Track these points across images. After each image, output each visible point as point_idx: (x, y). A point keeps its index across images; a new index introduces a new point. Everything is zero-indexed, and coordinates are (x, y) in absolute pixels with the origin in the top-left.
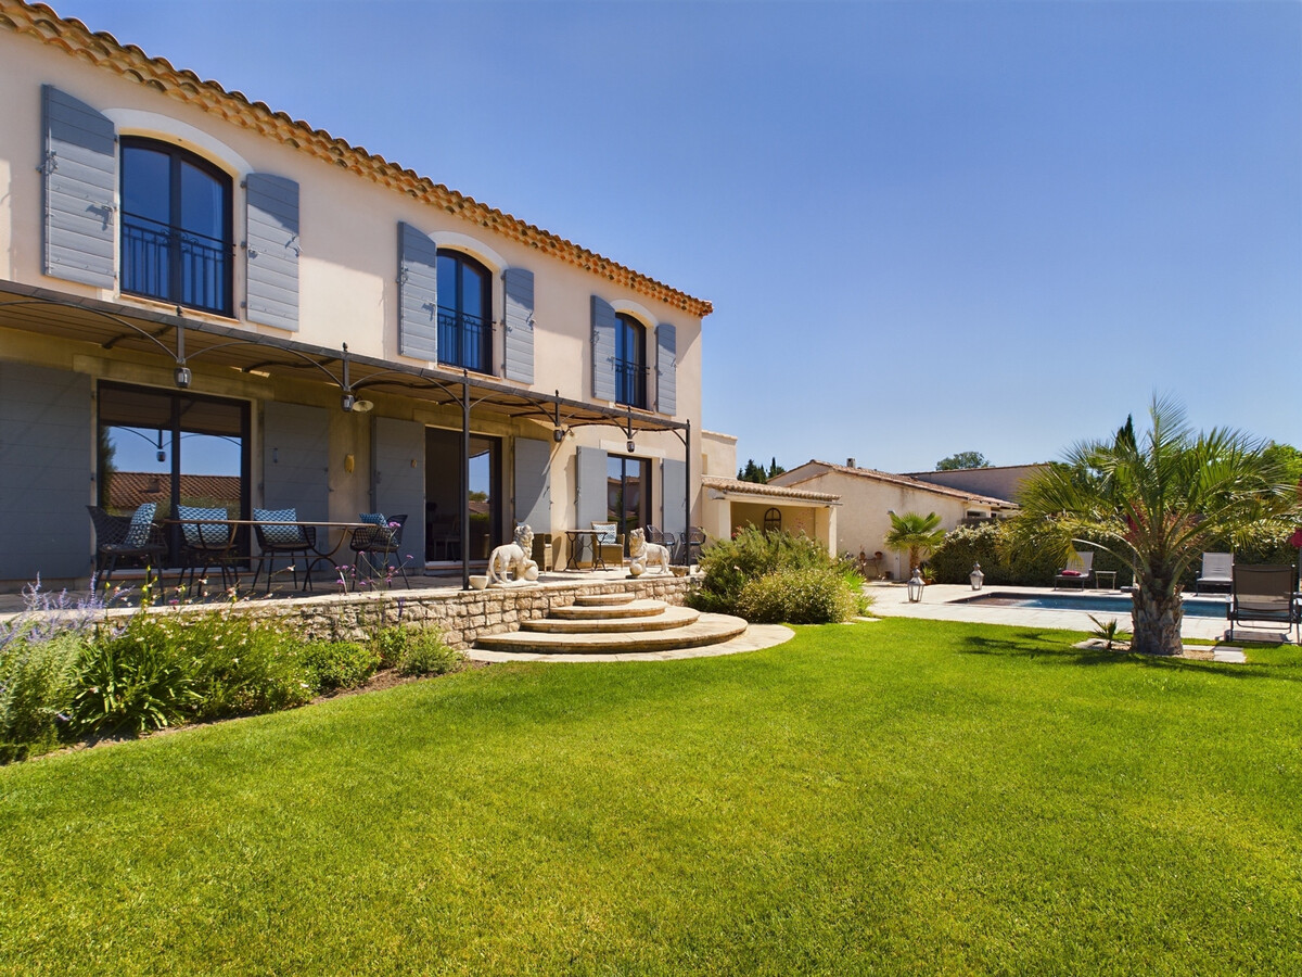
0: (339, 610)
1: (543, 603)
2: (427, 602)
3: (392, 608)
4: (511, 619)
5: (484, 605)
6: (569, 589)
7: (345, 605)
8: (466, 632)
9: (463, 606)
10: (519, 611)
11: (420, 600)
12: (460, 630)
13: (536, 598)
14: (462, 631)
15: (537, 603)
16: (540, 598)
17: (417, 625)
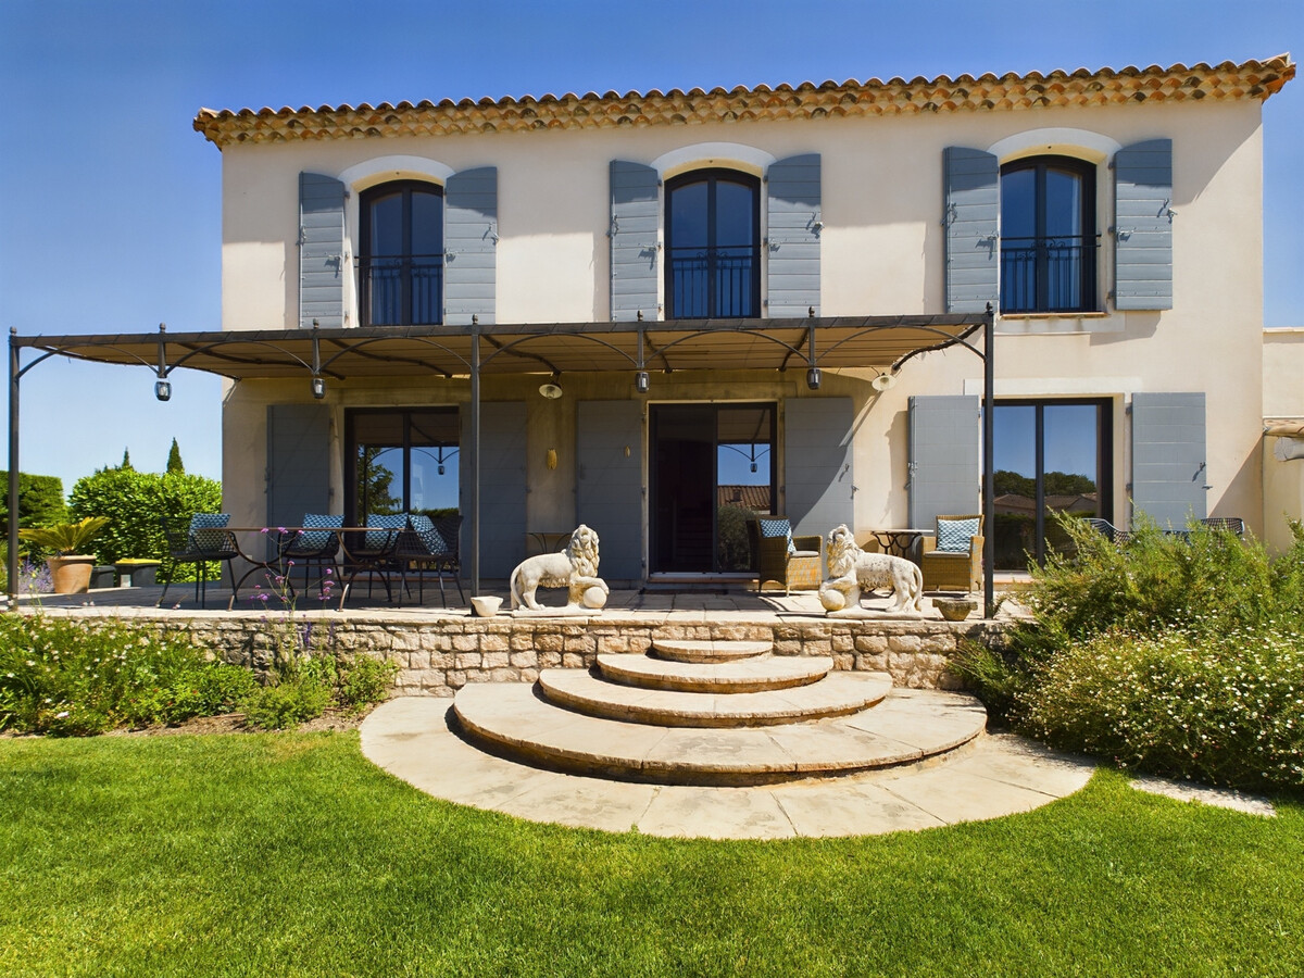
0: (283, 628)
1: (586, 643)
2: (393, 628)
3: (346, 631)
4: (525, 663)
5: (479, 640)
6: (637, 626)
7: (289, 623)
8: (449, 673)
9: (446, 637)
10: (540, 652)
11: (384, 625)
12: (441, 669)
13: (571, 637)
14: (444, 670)
15: (572, 644)
16: (578, 637)
17: (378, 656)
